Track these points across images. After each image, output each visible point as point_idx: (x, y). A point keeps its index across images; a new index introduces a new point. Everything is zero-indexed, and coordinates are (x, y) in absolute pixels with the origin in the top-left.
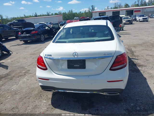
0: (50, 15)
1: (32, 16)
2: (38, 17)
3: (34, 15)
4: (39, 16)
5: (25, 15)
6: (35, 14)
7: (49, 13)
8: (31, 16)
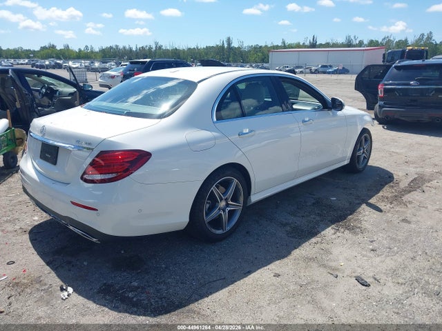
0: (354, 46)
1: (304, 43)
2: (319, 47)
3: (307, 43)
4: (321, 46)
5: (284, 42)
6: (312, 41)
7: (353, 38)
8: (301, 44)
